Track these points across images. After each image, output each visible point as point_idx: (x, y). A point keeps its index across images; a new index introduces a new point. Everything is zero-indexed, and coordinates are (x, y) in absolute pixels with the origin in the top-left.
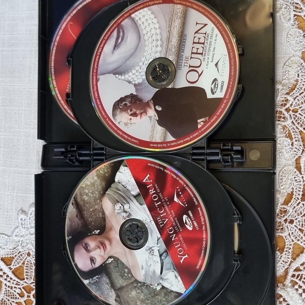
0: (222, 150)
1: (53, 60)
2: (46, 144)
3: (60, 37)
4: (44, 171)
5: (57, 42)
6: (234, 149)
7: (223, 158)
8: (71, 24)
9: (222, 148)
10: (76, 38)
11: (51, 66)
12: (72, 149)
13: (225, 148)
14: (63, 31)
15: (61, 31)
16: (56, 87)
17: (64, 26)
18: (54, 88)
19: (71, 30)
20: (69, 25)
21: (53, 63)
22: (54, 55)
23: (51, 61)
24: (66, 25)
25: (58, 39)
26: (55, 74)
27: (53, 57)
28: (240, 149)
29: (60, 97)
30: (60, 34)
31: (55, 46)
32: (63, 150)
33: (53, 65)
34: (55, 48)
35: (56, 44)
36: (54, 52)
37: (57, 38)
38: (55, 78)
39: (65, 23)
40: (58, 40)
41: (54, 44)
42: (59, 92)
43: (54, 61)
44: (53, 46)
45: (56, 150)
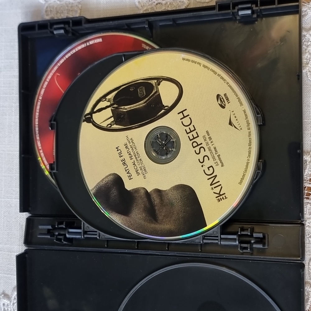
0: (240, 236)
1: (37, 117)
2: (30, 216)
3: (45, 90)
4: (27, 248)
5: (42, 96)
6: (254, 236)
7: (241, 245)
8: (58, 75)
9: (239, 233)
10: (63, 92)
11: (35, 124)
12: (60, 226)
13: (243, 233)
14: (49, 83)
15: (46, 83)
16: (40, 150)
17: (50, 77)
18: (39, 150)
19: (57, 83)
20: (55, 77)
21: (37, 120)
22: (38, 111)
23: (35, 118)
24: (52, 76)
25: (43, 92)
26: (39, 133)
27: (37, 114)
28: (262, 237)
29: (46, 161)
30: (45, 86)
31: (39, 100)
32: (50, 227)
33: (37, 123)
34: (39, 103)
35: (40, 98)
36: (38, 107)
37: (41, 91)
38: (40, 138)
39: (51, 74)
40: (43, 94)
41: (38, 99)
42: (44, 155)
43: (39, 118)
44: (37, 101)
45: (40, 227)
